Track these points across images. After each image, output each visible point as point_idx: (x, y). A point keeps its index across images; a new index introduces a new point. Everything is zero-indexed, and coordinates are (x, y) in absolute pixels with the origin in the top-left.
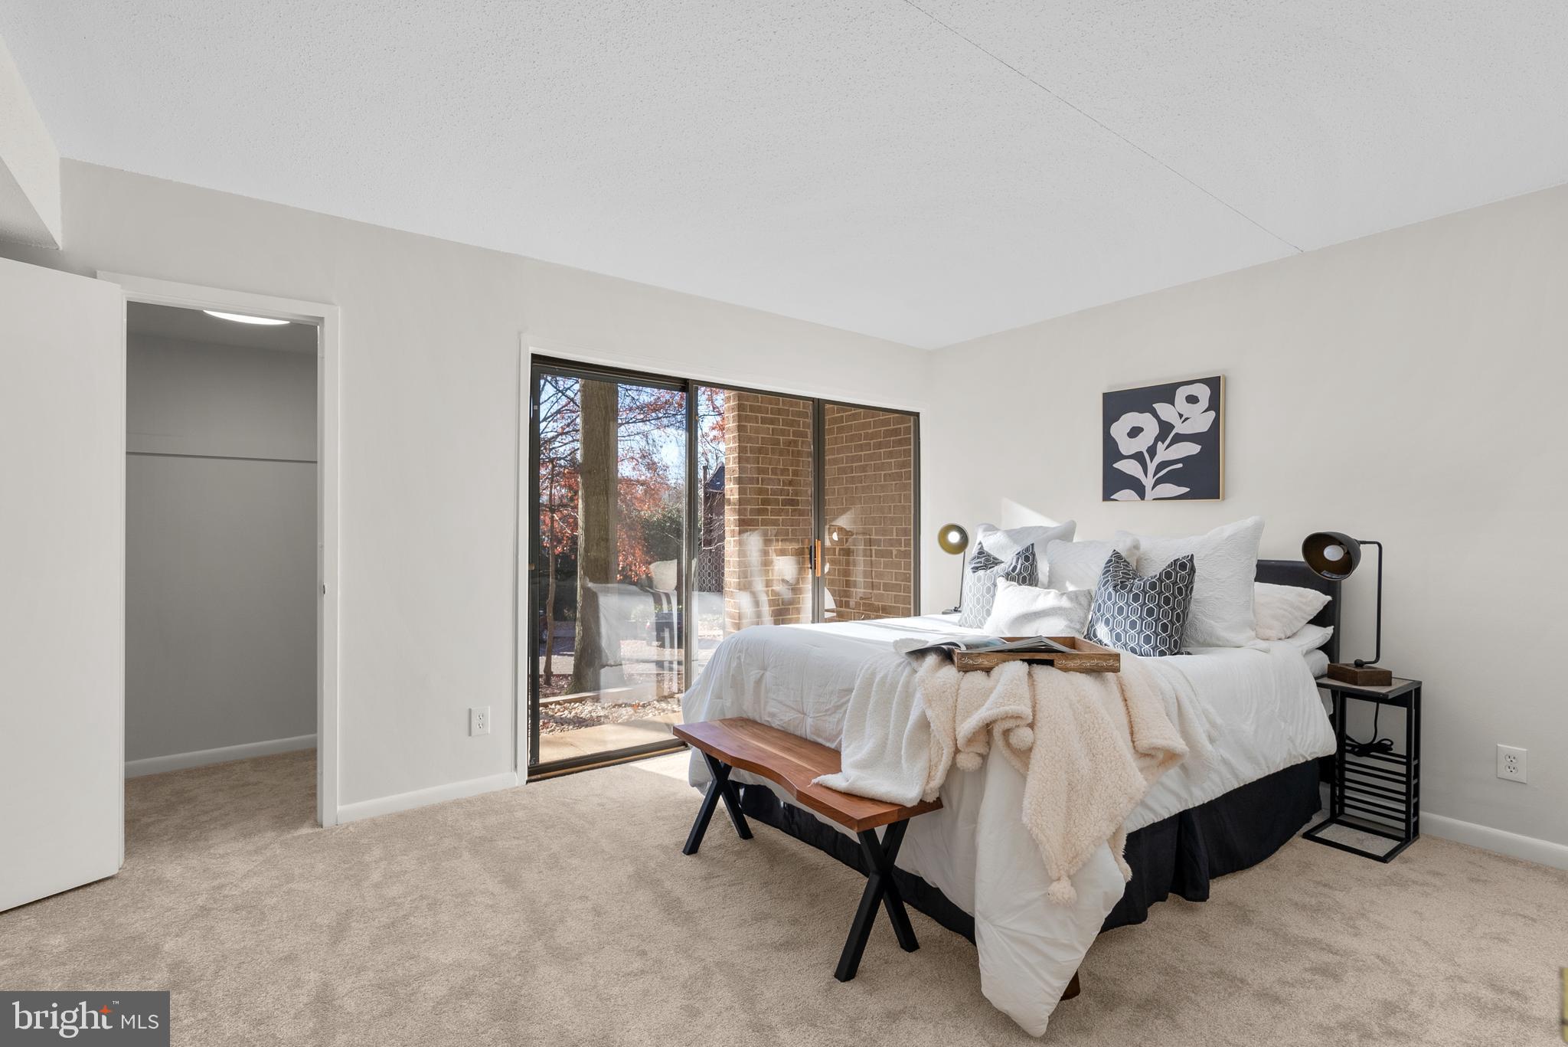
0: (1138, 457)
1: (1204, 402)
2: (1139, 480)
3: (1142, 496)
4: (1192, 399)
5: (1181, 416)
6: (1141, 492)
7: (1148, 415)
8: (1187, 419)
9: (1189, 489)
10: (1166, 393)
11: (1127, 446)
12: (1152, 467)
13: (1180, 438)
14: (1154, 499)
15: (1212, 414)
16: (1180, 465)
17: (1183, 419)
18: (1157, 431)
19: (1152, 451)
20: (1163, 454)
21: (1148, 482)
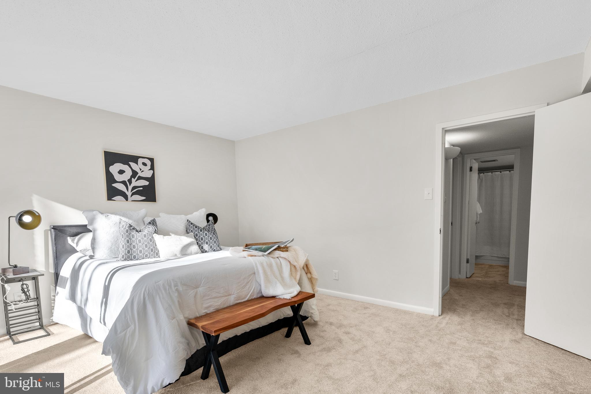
0: (124, 183)
1: (149, 166)
2: (125, 193)
3: (127, 199)
4: (144, 164)
5: (141, 170)
6: (126, 197)
7: (127, 166)
8: (143, 171)
9: (145, 198)
10: (135, 159)
11: (118, 177)
12: (130, 188)
13: (140, 178)
14: (132, 201)
15: (152, 171)
16: (142, 189)
17: (141, 171)
18: (131, 174)
19: (130, 181)
20: (134, 183)
21: (129, 194)
